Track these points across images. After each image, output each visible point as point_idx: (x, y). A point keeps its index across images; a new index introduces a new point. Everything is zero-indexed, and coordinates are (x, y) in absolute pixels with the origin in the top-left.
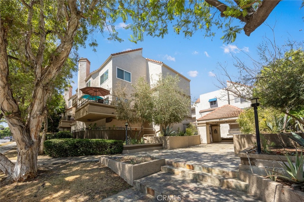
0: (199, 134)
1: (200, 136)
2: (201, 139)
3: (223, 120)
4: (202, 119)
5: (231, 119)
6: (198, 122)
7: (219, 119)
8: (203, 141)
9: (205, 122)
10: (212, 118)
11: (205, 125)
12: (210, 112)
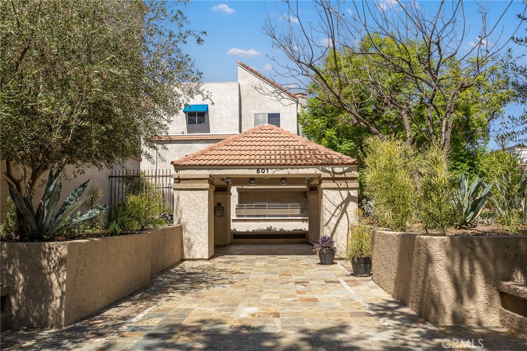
0: (179, 220)
1: (181, 229)
2: (185, 242)
3: (271, 172)
4: (195, 162)
5: (294, 172)
6: (177, 170)
7: (258, 167)
8: (194, 248)
9: (205, 173)
10: (231, 162)
11: (207, 185)
12: (208, 145)
